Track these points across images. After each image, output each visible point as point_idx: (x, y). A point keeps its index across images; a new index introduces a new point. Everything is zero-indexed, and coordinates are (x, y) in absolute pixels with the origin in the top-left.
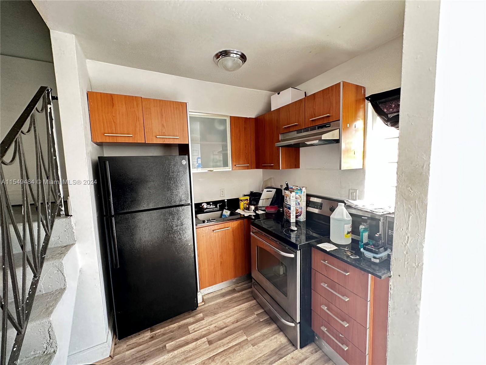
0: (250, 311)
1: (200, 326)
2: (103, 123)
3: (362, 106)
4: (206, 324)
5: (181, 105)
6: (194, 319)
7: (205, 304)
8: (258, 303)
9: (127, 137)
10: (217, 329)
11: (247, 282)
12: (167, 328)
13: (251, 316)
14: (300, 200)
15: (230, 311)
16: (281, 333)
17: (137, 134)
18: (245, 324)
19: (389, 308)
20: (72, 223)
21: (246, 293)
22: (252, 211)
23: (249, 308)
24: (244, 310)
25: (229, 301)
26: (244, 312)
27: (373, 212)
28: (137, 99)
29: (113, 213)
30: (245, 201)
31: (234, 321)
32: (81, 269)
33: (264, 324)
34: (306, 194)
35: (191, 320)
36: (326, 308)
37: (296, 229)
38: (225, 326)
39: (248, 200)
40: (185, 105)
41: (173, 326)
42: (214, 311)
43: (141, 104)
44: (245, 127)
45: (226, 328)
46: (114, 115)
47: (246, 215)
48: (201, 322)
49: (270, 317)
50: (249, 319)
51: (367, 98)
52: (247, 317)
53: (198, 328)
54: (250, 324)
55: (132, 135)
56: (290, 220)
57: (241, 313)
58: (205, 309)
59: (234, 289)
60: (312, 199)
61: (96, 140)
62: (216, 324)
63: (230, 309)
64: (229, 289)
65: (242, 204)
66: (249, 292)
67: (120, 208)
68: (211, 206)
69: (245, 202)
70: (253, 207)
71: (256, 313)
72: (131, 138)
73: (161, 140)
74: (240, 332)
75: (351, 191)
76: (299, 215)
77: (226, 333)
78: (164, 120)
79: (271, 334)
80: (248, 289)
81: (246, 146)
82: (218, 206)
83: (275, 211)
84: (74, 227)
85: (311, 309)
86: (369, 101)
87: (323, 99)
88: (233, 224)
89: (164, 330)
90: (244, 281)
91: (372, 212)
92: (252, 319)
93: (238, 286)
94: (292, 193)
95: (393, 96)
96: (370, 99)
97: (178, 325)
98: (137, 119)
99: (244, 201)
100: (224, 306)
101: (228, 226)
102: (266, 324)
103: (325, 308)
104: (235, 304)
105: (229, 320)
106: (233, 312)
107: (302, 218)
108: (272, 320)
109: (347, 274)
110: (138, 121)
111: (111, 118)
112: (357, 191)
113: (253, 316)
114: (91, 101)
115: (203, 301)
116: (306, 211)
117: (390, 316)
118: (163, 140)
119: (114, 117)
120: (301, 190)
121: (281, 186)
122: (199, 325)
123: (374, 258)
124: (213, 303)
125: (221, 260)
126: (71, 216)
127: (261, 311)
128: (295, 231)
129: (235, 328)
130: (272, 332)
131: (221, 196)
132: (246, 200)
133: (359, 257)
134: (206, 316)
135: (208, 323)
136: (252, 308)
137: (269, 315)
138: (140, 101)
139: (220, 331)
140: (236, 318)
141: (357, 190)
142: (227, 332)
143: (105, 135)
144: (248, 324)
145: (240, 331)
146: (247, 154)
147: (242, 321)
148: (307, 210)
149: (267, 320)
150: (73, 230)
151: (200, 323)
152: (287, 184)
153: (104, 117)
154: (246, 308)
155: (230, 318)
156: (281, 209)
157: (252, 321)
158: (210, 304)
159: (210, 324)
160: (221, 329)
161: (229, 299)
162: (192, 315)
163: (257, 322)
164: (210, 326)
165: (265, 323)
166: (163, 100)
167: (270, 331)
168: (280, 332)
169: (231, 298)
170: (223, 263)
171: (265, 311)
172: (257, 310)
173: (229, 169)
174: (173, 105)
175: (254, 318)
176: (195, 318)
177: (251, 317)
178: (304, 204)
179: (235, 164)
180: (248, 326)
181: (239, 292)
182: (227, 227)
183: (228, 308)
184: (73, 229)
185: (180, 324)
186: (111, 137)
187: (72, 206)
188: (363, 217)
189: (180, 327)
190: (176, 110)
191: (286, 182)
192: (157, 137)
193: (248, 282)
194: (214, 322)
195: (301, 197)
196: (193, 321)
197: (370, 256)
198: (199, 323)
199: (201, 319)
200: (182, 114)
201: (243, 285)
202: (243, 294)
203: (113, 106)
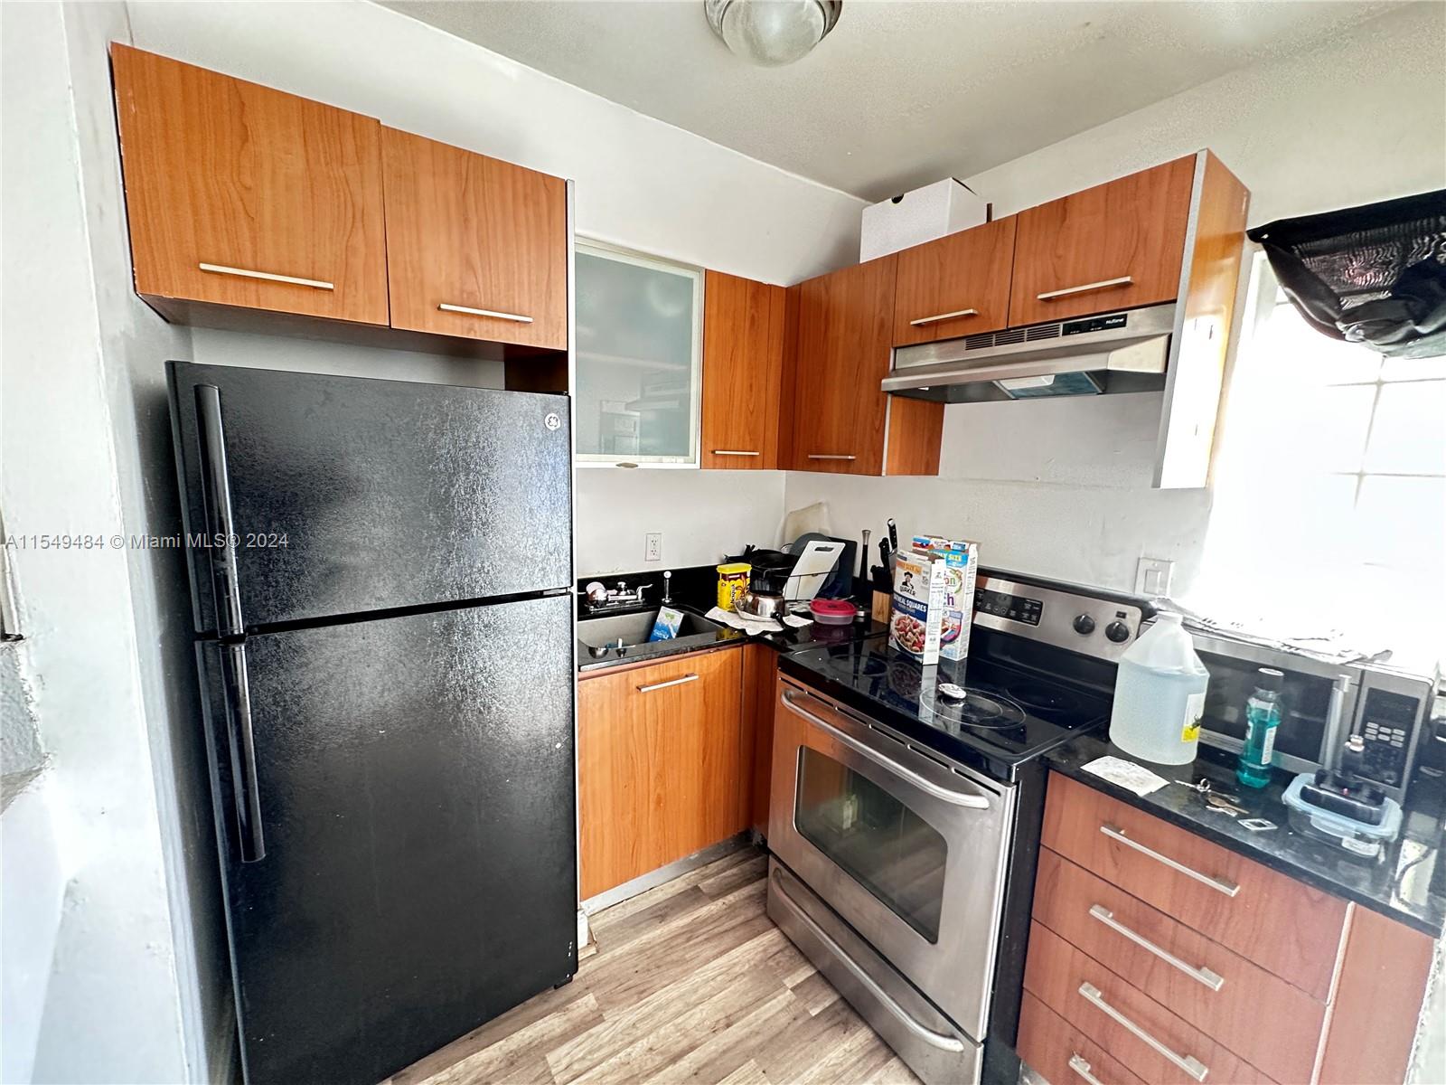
0: (767, 974)
1: (590, 1052)
2: (196, 213)
3: (1229, 261)
4: (612, 1041)
5: (545, 185)
6: (565, 1018)
7: (598, 951)
8: (790, 941)
9: (306, 294)
10: (659, 1059)
11: (738, 857)
12: (460, 1066)
13: (775, 998)
14: (957, 587)
15: (697, 978)
16: (894, 1062)
17: (356, 283)
18: (758, 1033)
19: (1417, 1036)
20: (23, 674)
21: (741, 900)
22: (767, 617)
23: (762, 961)
24: (743, 974)
25: (685, 937)
26: (745, 979)
27: (1298, 652)
28: (356, 122)
29: (239, 626)
30: (739, 580)
31: (718, 1021)
32: (72, 884)
33: (828, 1029)
34: (978, 569)
35: (551, 1024)
36: (1099, 994)
37: (961, 694)
38: (685, 1043)
39: (746, 577)
40: (559, 189)
41: (483, 1055)
42: (636, 980)
43: (374, 151)
44: (753, 317)
45: (692, 1055)
46: (248, 181)
47: (751, 632)
48: (592, 1031)
49: (843, 999)
50: (769, 1009)
51: (1255, 235)
52: (759, 1001)
53: (583, 1058)
54: (775, 1030)
55: (330, 286)
56: (922, 656)
57: (735, 985)
58: (601, 975)
59: (696, 889)
60: (994, 585)
61: (157, 288)
62: (652, 1038)
63: (693, 969)
64: (677, 887)
65: (726, 591)
66: (751, 897)
67: (271, 602)
68: (623, 593)
69: (739, 583)
70: (769, 604)
71: (790, 982)
72: (326, 297)
73: (458, 321)
74: (746, 1068)
75: (1144, 565)
76: (947, 639)
77: (696, 1074)
78: (474, 239)
79: (860, 1070)
80: (746, 885)
81: (751, 386)
82: (640, 594)
83: (846, 619)
84: (36, 695)
85: (1023, 988)
86: (1260, 245)
87: (1106, 216)
88: (705, 662)
89: (447, 1076)
90: (726, 856)
91: (1292, 650)
92: (779, 1008)
93: (706, 877)
94: (936, 561)
95: (1370, 229)
96: (1266, 236)
97: (504, 1048)
98: (358, 216)
99: (735, 579)
100: (668, 959)
101: (691, 672)
102: (831, 1027)
103: (1093, 995)
104: (709, 950)
105: (698, 1015)
106: (707, 981)
107: (959, 651)
108: (853, 1009)
109: (1233, 893)
110: (359, 224)
111: (235, 196)
112: (1172, 565)
113: (780, 997)
114: (130, 94)
115: (592, 942)
116: (972, 624)
117: (1415, 1065)
118: (467, 322)
119: (248, 189)
120: (964, 551)
121: (864, 531)
122: (587, 1046)
123: (1361, 837)
124: (627, 947)
125: (658, 791)
126: (20, 638)
127: (805, 973)
128: (957, 700)
129: (724, 1052)
130: (859, 1061)
131: (650, 557)
132: (740, 578)
133: (1276, 828)
134: (608, 1002)
135: (620, 1036)
136: (771, 963)
137: (836, 990)
138: (374, 138)
139: (670, 1068)
140: (723, 1009)
141: (1170, 562)
142: (699, 1069)
143: (203, 266)
144: (768, 1034)
145: (747, 1061)
146: (752, 413)
147: (744, 1021)
148: (975, 622)
149: (832, 1010)
150: (32, 707)
151: (591, 1036)
152: (894, 527)
153: (200, 185)
154: (752, 963)
155: (701, 1007)
156: (862, 614)
157: (784, 1019)
158: (618, 951)
159: (628, 1039)
160: (675, 1059)
161: (683, 927)
162: (553, 1004)
163: (800, 1022)
164: (629, 1050)
165: (829, 1024)
166: (470, 152)
167: (854, 1059)
168: (886, 1061)
169: (689, 924)
170: (663, 801)
171: (819, 972)
172: (790, 971)
173: (689, 462)
174: (514, 182)
175: (788, 1006)
176: (570, 1015)
177: (774, 1002)
178: (966, 601)
179: (712, 449)
180: (771, 1040)
181: (714, 897)
182: (686, 672)
183: (685, 966)
184: (27, 702)
185: (514, 1047)
186: (231, 284)
187: (20, 590)
188: (1262, 670)
189: (512, 1061)
190: (526, 206)
191: (890, 523)
192: (443, 306)
193: (740, 858)
194: (643, 1027)
195: (960, 578)
196: (562, 1028)
197: (1341, 829)
198: (585, 1035)
199: (591, 1017)
200: (546, 228)
201: (724, 870)
202: (732, 908)
203: (245, 140)
